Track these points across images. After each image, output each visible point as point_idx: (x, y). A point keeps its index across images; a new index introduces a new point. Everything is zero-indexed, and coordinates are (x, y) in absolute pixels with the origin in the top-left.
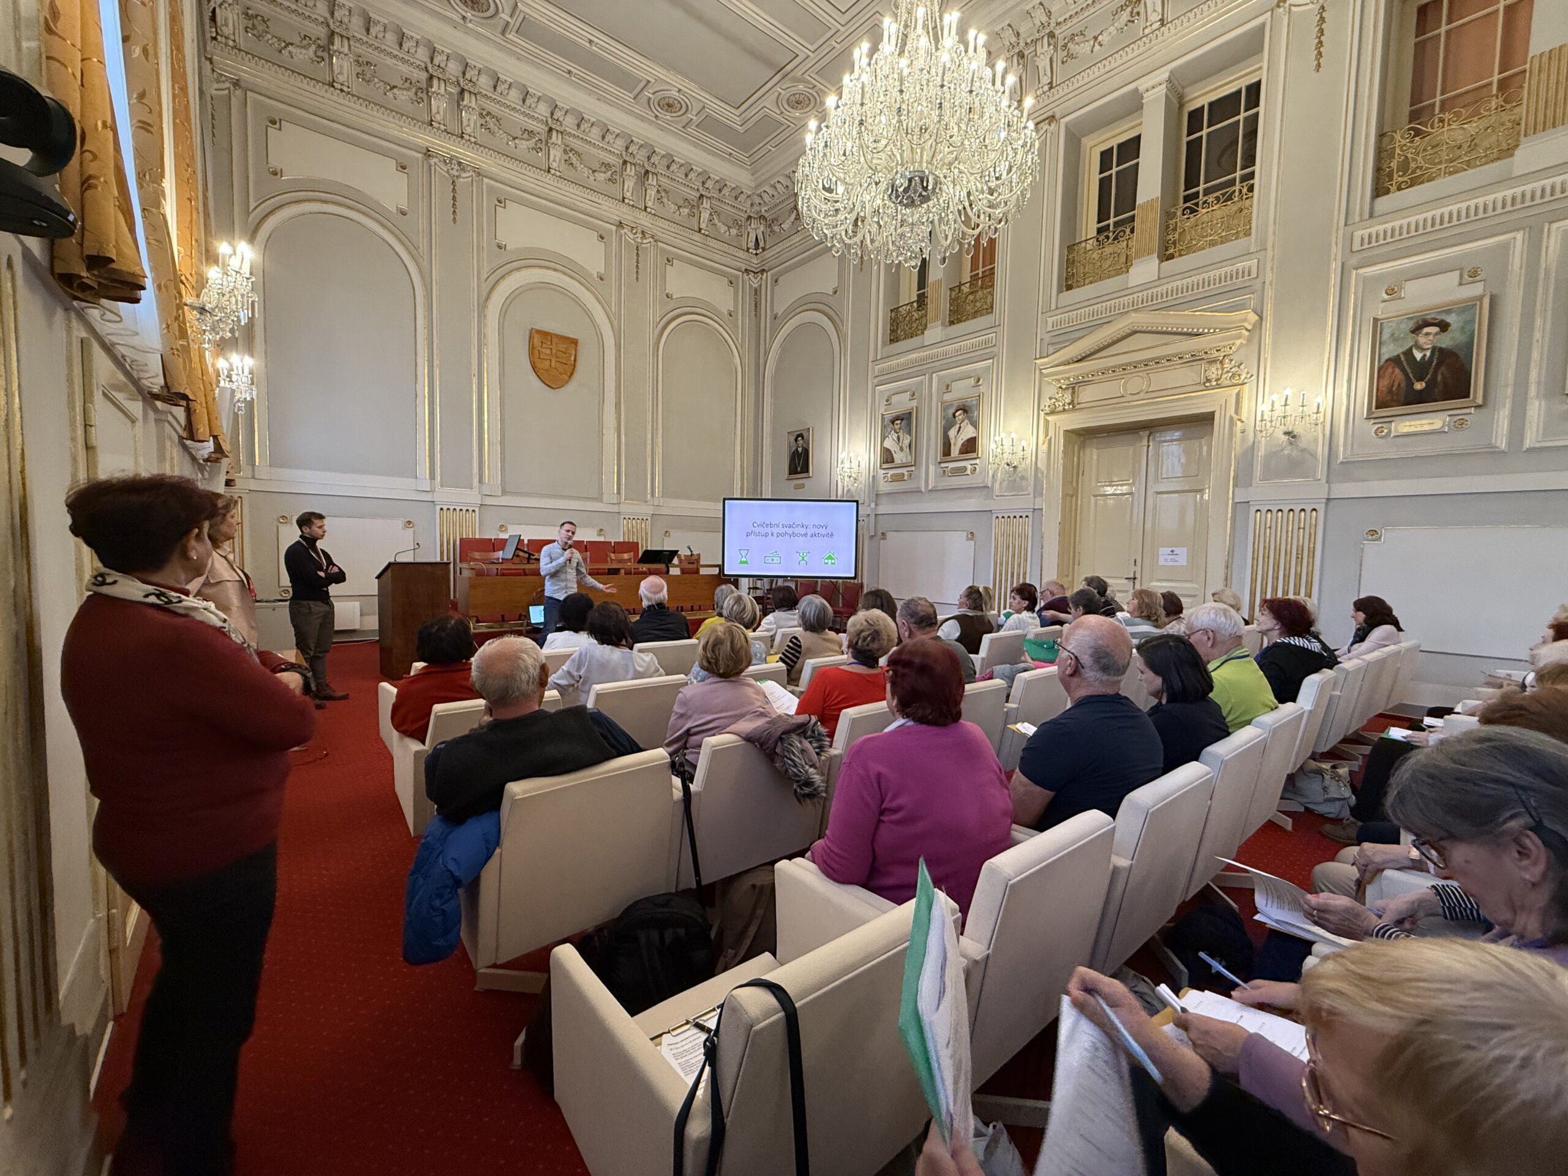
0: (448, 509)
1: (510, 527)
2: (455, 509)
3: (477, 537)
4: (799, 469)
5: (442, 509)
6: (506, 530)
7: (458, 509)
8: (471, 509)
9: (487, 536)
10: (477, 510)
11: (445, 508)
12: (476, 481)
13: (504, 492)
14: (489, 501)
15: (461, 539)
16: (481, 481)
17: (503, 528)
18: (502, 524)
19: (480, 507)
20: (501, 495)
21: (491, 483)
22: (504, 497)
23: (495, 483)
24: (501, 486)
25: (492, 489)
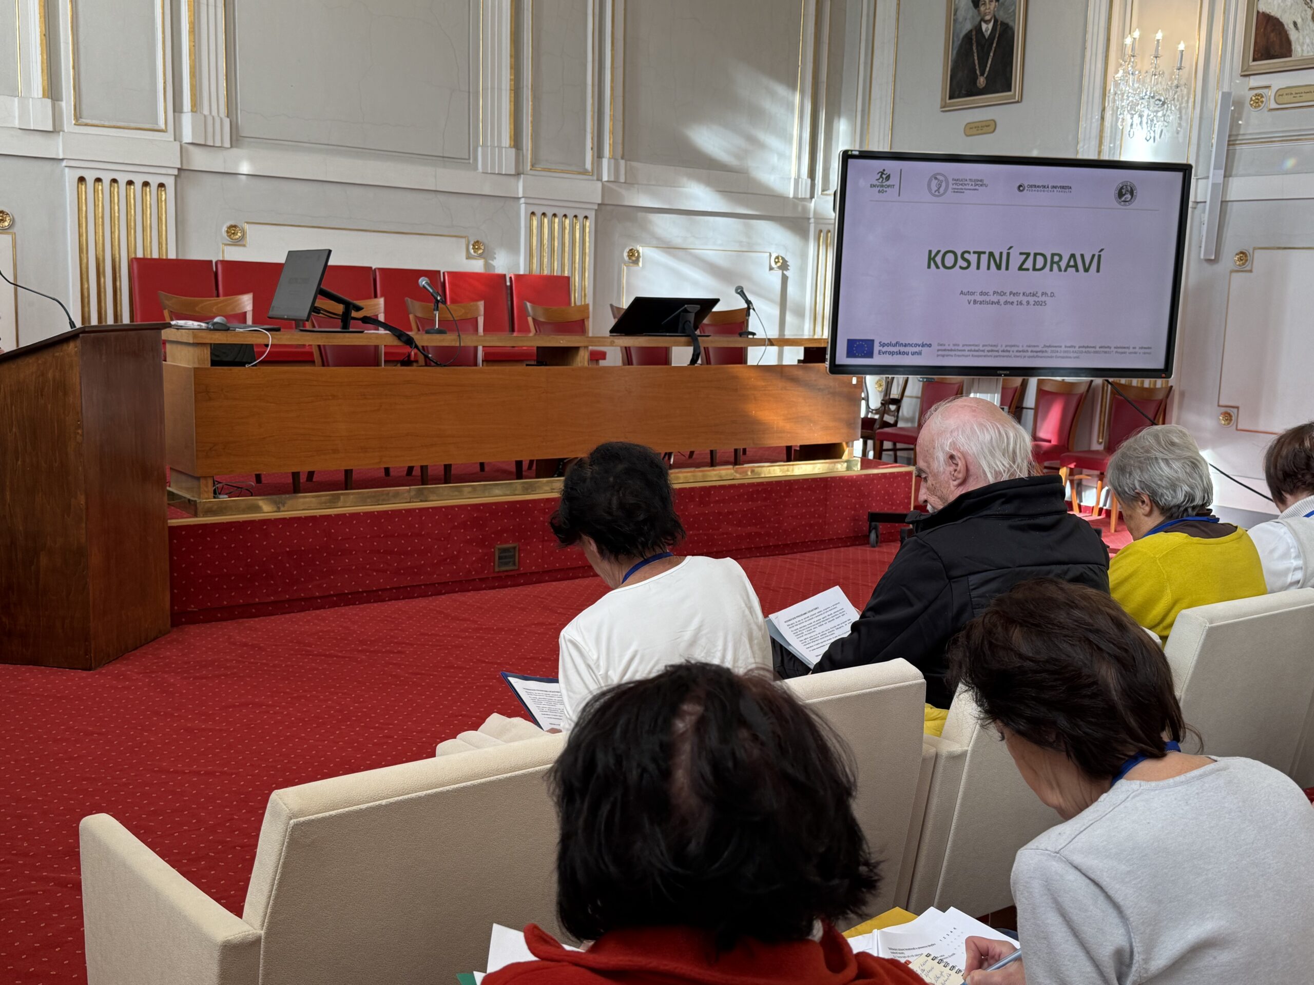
0: (98, 180)
1: (253, 232)
2: (114, 181)
3: (172, 255)
4: (982, 81)
5: (82, 180)
6: (241, 240)
7: (123, 179)
8: (154, 181)
9: (197, 253)
10: (170, 182)
11: (90, 177)
13: (237, 139)
14: (199, 160)
15: (133, 261)
16: (177, 109)
17: (234, 233)
18: (233, 223)
19: (176, 176)
20: (232, 146)
21: (206, 112)
22: (234, 150)
23: (215, 113)
24: (227, 122)
25: (210, 129)
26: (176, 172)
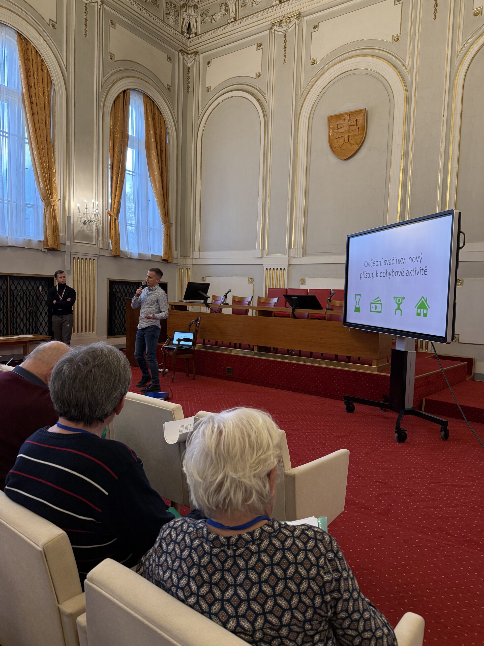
0: (271, 269)
1: (307, 280)
2: (274, 269)
3: (286, 287)
5: (267, 269)
6: (304, 283)
8: (283, 268)
9: (292, 287)
10: (286, 268)
11: (269, 268)
12: (287, 248)
13: (305, 254)
14: (294, 261)
16: (290, 247)
17: (303, 281)
18: (302, 278)
19: (288, 266)
20: (303, 256)
21: (296, 248)
22: (304, 258)
23: (299, 248)
24: (302, 250)
25: (296, 252)
26: (287, 265)
